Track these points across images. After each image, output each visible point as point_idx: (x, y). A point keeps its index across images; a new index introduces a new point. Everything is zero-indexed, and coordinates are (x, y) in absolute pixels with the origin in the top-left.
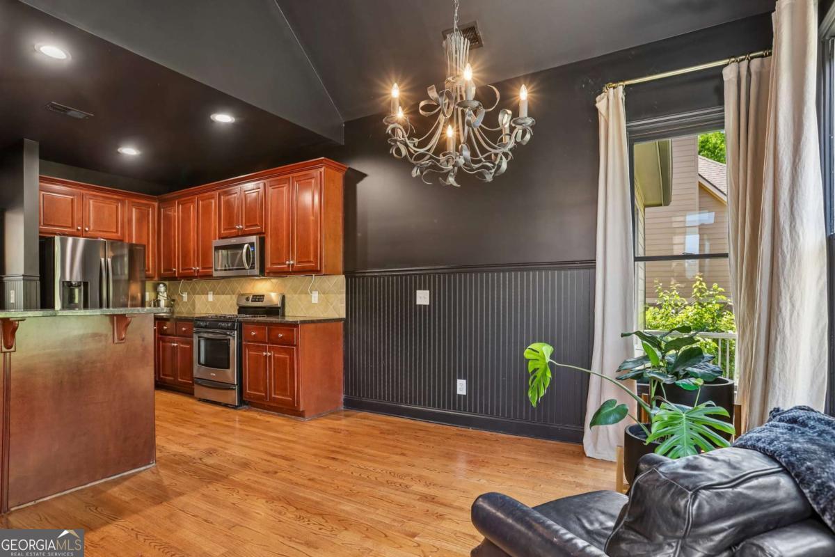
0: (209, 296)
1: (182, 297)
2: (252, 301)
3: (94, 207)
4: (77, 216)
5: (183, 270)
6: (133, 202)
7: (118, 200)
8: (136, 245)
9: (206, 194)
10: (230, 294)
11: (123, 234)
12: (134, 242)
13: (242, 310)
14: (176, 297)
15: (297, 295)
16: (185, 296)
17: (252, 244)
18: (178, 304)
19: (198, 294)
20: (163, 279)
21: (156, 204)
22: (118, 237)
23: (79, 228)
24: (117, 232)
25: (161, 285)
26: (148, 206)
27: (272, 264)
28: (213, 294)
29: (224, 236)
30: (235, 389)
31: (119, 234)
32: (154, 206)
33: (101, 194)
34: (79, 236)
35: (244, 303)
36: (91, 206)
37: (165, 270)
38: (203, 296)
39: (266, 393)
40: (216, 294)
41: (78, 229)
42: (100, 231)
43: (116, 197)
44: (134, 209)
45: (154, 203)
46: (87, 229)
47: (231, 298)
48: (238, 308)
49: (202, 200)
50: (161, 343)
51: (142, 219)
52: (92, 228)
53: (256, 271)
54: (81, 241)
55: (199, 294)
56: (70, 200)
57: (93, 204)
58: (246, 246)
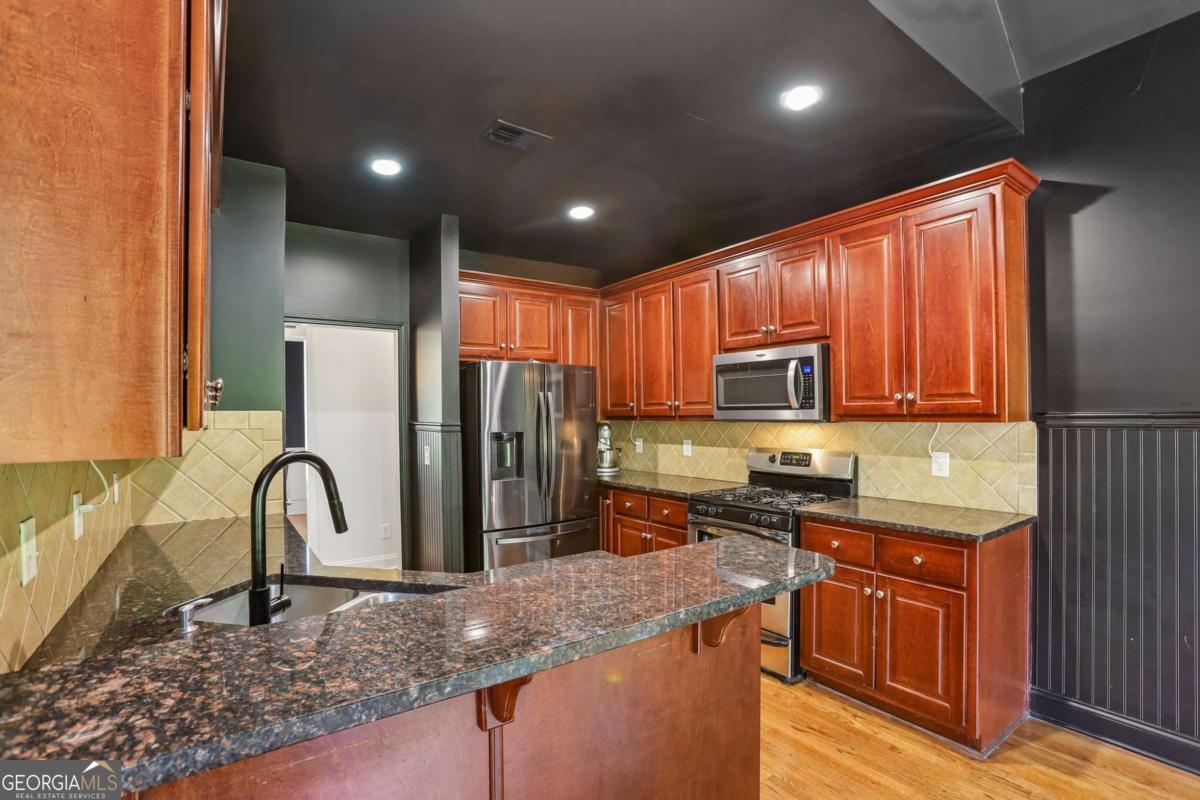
0: (684, 446)
1: (635, 445)
2: (782, 464)
3: (522, 312)
4: (500, 326)
5: (646, 405)
6: (569, 300)
7: (550, 298)
8: (573, 367)
9: (691, 276)
10: (726, 446)
11: (556, 351)
12: (571, 363)
13: (757, 477)
14: (623, 445)
15: (887, 458)
16: (639, 444)
17: (806, 362)
18: (628, 458)
19: (664, 441)
20: (611, 417)
21: (597, 301)
22: (551, 355)
23: (503, 345)
24: (549, 348)
25: (606, 428)
26: (587, 304)
27: (851, 398)
28: (693, 444)
29: (730, 346)
30: (786, 646)
31: (552, 352)
32: (594, 303)
33: (529, 292)
34: (502, 358)
35: (764, 466)
36: (517, 311)
37: (613, 405)
38: (673, 447)
39: (868, 671)
40: (698, 444)
41: (501, 347)
42: (529, 348)
43: (546, 294)
44: (570, 311)
45: (594, 299)
46: (512, 346)
47: (730, 454)
48: (749, 473)
49: (682, 287)
50: (619, 526)
51: (579, 323)
52: (518, 345)
53: (816, 413)
54: (505, 365)
55: (666, 443)
56: (491, 303)
57: (520, 308)
58: (793, 365)
